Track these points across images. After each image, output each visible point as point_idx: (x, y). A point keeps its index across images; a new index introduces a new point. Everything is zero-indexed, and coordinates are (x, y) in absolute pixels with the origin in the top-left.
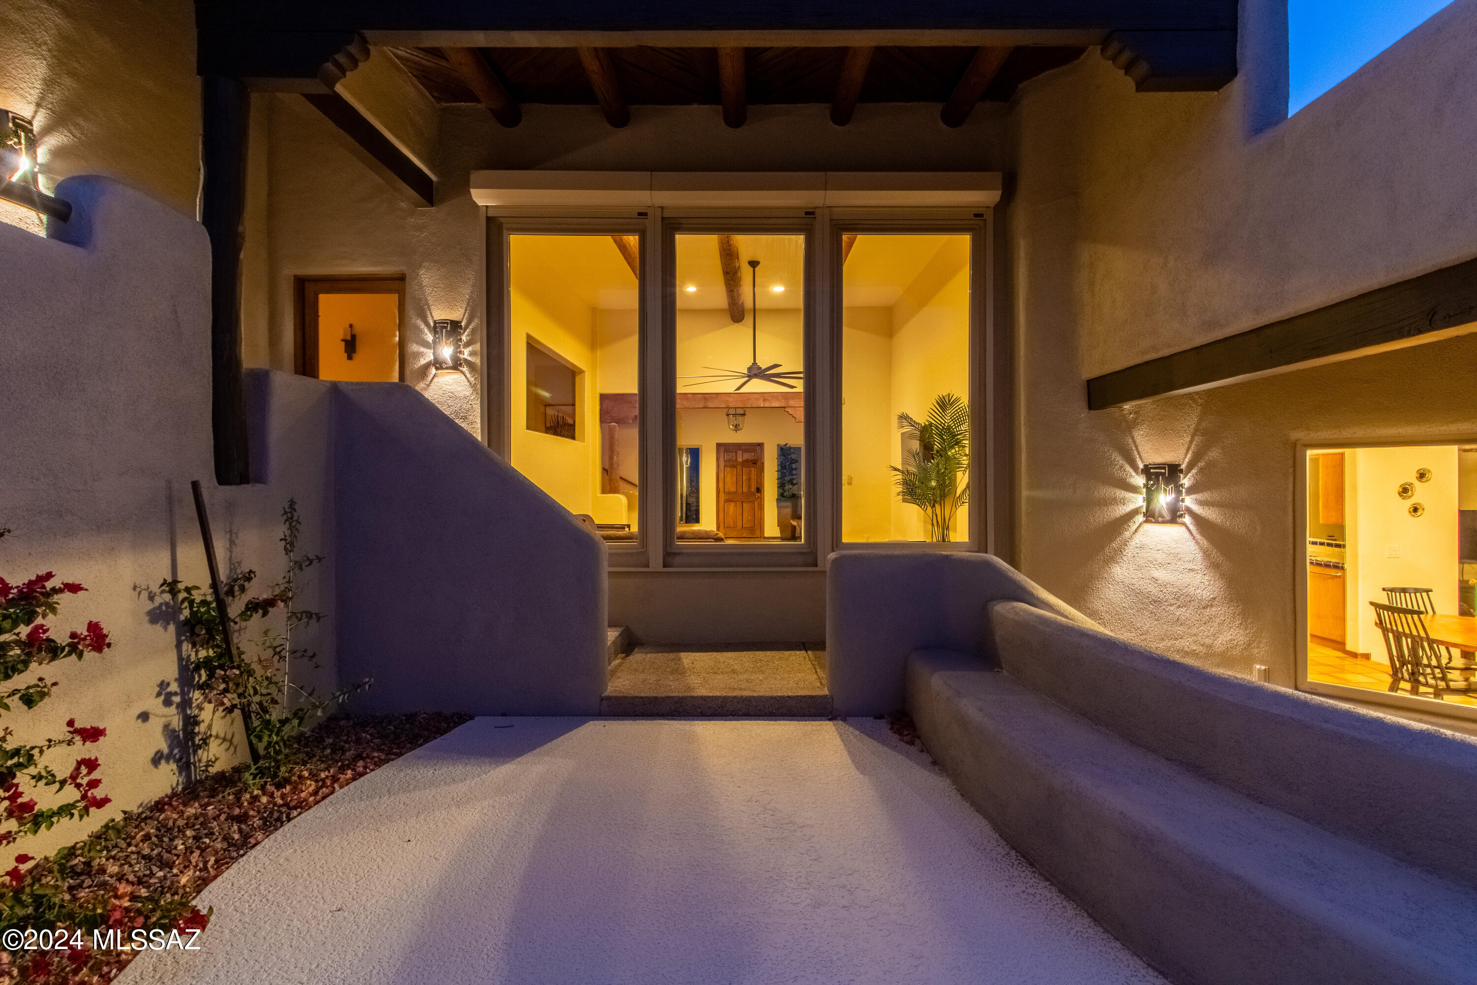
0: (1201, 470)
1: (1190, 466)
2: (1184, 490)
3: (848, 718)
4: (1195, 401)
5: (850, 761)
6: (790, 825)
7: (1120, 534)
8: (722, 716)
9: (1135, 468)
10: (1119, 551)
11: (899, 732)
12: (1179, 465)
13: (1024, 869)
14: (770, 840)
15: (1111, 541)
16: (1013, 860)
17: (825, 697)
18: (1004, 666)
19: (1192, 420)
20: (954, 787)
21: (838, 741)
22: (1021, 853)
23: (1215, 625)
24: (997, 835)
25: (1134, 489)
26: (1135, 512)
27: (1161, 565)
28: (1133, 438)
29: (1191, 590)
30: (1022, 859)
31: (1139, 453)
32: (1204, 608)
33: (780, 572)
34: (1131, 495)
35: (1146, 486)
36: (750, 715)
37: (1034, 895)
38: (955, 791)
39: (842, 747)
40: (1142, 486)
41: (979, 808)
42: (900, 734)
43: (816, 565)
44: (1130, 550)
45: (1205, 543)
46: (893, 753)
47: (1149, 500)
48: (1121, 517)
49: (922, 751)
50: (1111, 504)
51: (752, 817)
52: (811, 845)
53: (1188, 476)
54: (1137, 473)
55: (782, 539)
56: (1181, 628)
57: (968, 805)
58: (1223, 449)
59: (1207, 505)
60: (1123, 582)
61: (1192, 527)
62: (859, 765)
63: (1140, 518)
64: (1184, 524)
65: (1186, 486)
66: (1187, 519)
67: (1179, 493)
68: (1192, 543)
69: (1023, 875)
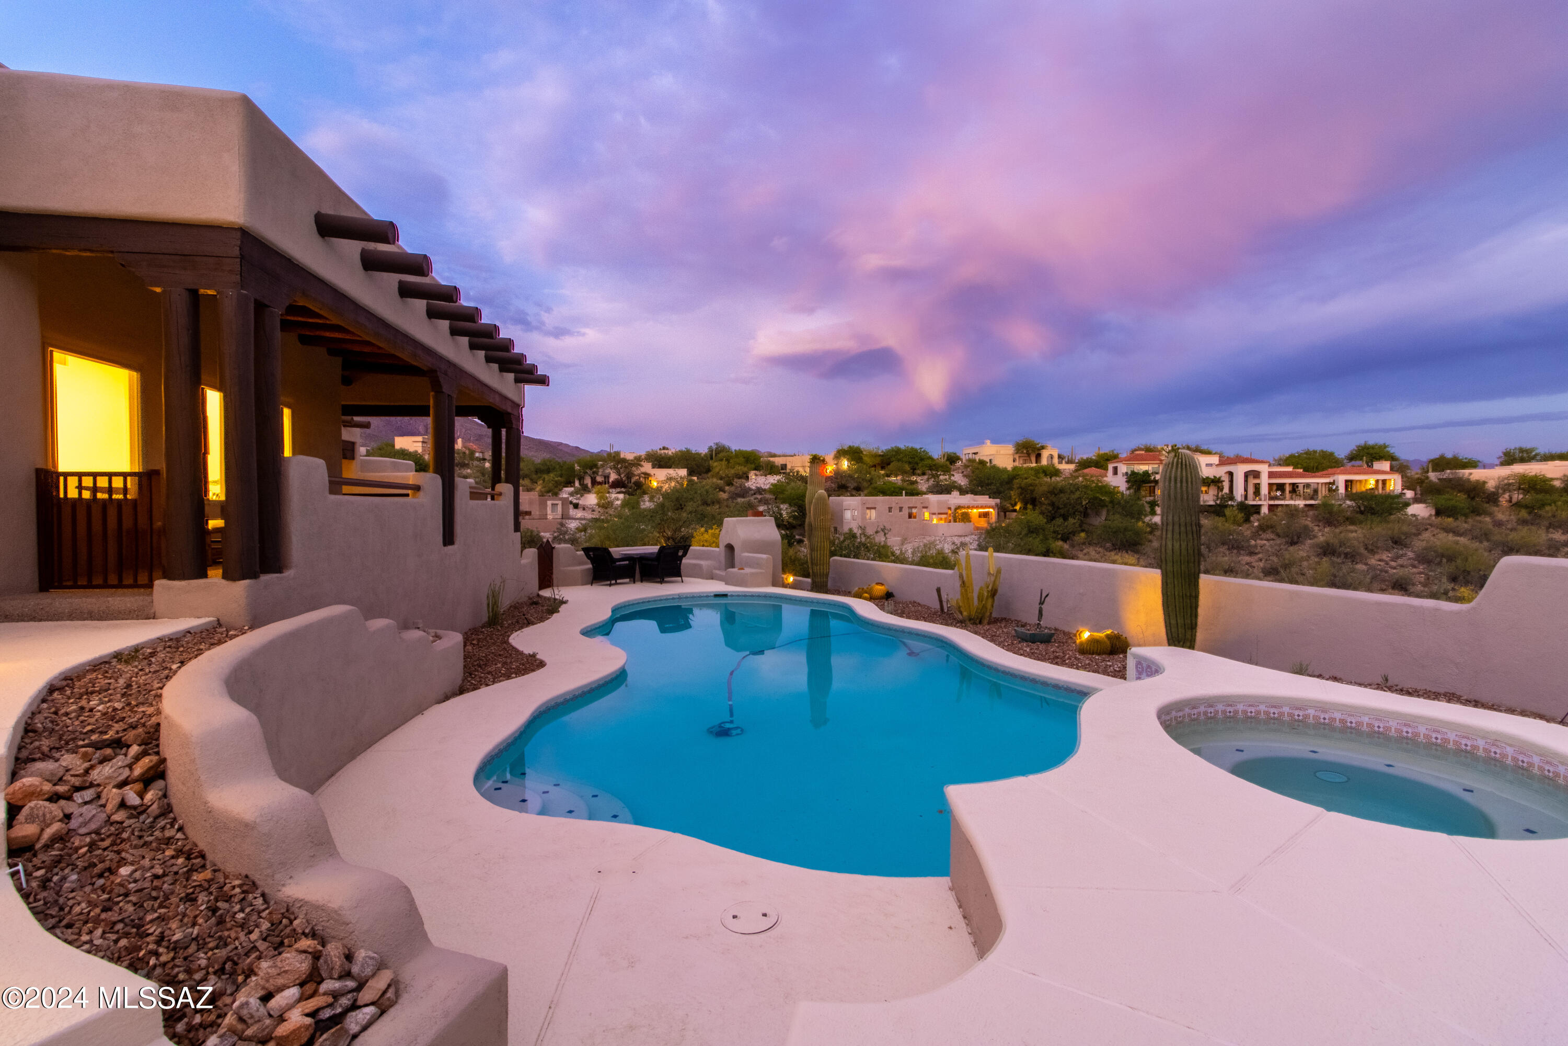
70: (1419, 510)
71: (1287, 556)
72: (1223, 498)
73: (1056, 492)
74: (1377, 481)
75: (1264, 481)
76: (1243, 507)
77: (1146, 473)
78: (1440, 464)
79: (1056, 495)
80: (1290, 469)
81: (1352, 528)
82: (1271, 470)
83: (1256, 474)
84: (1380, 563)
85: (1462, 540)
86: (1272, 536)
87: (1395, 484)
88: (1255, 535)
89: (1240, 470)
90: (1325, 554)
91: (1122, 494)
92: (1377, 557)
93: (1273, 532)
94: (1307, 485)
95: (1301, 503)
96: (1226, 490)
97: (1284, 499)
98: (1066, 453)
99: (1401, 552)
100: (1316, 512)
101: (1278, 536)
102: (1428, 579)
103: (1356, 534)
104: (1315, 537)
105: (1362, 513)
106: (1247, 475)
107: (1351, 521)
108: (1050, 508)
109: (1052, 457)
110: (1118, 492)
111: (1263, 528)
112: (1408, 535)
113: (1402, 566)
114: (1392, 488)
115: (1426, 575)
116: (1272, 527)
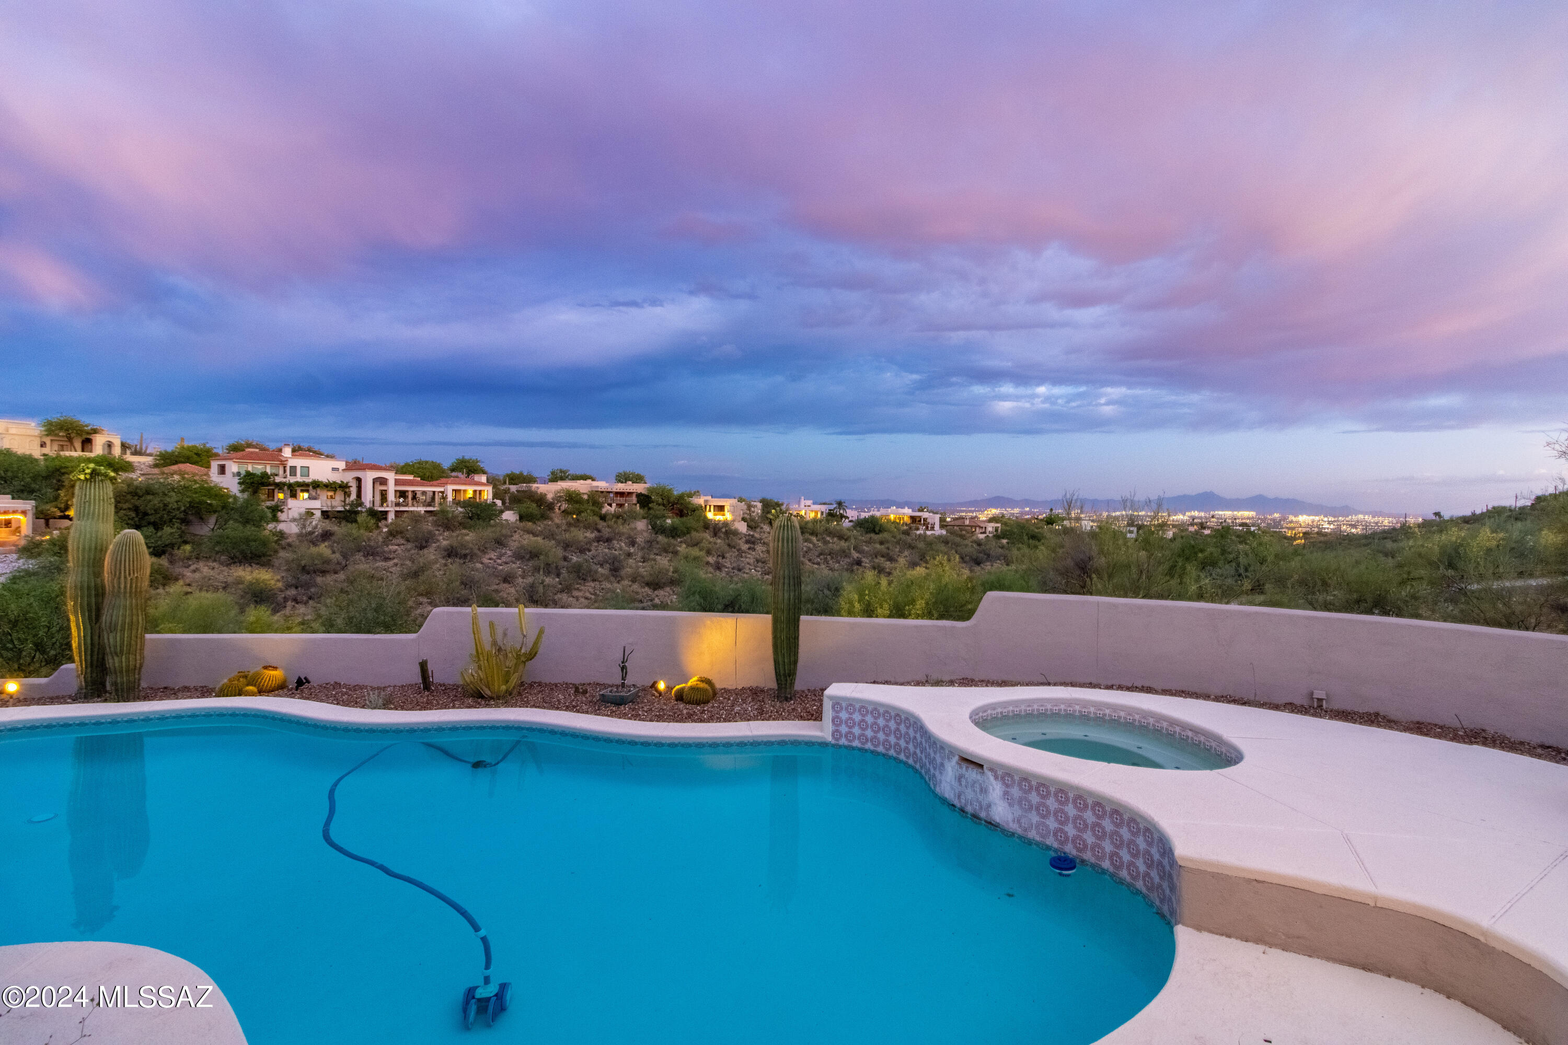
70: (509, 516)
71: (421, 560)
72: (352, 504)
73: (141, 494)
74: (475, 491)
75: (391, 489)
76: (372, 513)
77: (265, 475)
78: (514, 479)
79: (140, 497)
80: (411, 477)
81: (464, 531)
82: (397, 478)
83: (383, 481)
84: (490, 561)
85: (539, 539)
86: (402, 542)
87: (487, 494)
88: (386, 542)
89: (369, 477)
90: (449, 556)
91: (235, 497)
92: (487, 556)
93: (402, 537)
94: (424, 493)
95: (422, 509)
96: (353, 496)
97: (407, 505)
98: (134, 441)
99: (503, 551)
100: (435, 518)
101: (408, 541)
102: (524, 572)
103: (470, 537)
104: (438, 541)
105: (471, 518)
106: (375, 481)
107: (463, 525)
108: (133, 514)
109: (110, 445)
110: (229, 496)
111: (392, 534)
112: (506, 536)
113: (506, 563)
114: (485, 498)
115: (522, 569)
116: (401, 532)
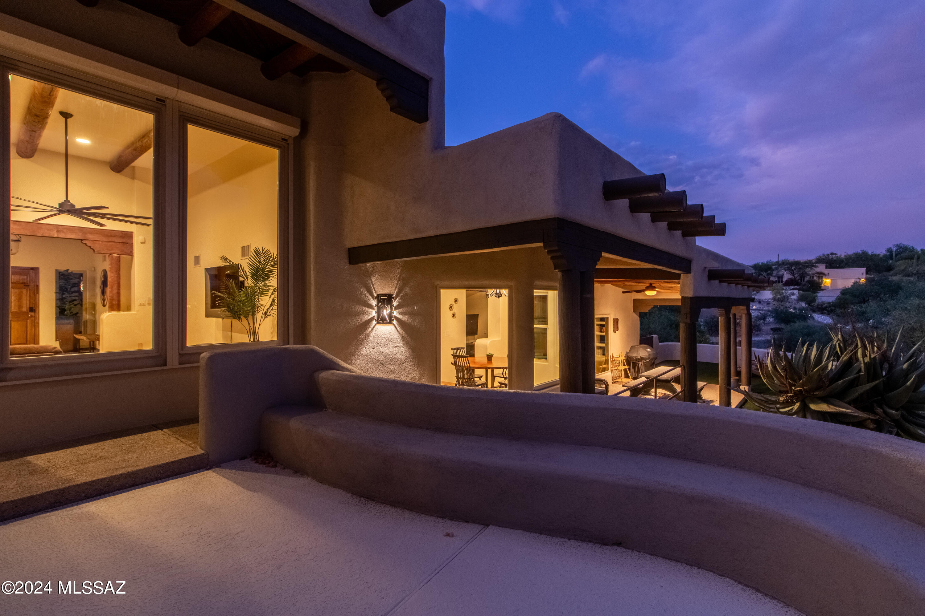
0: (401, 298)
1: (397, 295)
2: (393, 308)
3: (221, 465)
4: (399, 264)
5: (241, 488)
6: (227, 537)
7: (365, 330)
8: (109, 493)
9: (372, 296)
10: (365, 339)
11: (263, 463)
12: (392, 295)
13: (371, 503)
14: (219, 550)
15: (361, 334)
16: (364, 502)
17: (202, 455)
18: (328, 407)
19: (398, 273)
20: (314, 480)
21: (224, 480)
22: (366, 497)
23: (407, 371)
24: (350, 494)
25: (371, 307)
26: (372, 319)
27: (383, 345)
28: (371, 280)
29: (397, 356)
30: (368, 500)
31: (374, 289)
32: (402, 364)
33: (131, 373)
34: (371, 310)
35: (377, 305)
36: (137, 485)
37: (382, 512)
38: (316, 482)
39: (230, 482)
40: (375, 306)
41: (334, 485)
42: (265, 464)
43: (165, 365)
44: (371, 338)
45: (403, 332)
46: (267, 475)
47: (378, 313)
48: (366, 321)
49: (284, 468)
50: (361, 315)
51: (194, 544)
52: (251, 540)
53: (396, 301)
54: (373, 299)
55: (66, 351)
56: (393, 375)
57: (327, 486)
58: (410, 287)
59: (404, 314)
60: (367, 355)
61: (396, 326)
62: (249, 488)
63: (374, 322)
64: (394, 324)
65: (394, 306)
66: (395, 322)
67: (391, 309)
68: (397, 333)
69: (372, 506)
